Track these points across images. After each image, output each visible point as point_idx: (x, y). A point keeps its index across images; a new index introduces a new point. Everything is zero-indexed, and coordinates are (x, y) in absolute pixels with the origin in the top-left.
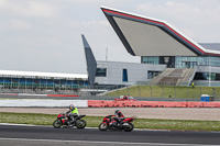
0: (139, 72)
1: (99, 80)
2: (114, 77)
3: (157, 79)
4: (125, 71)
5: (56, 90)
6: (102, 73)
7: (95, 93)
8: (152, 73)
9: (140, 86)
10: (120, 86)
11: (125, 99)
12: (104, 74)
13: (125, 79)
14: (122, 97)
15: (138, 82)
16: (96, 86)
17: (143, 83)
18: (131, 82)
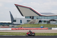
0: (24, 20)
1: (14, 23)
2: (18, 22)
3: (29, 22)
4: (21, 20)
5: (3, 26)
6: (15, 21)
7: (13, 26)
8: (28, 21)
9: (25, 24)
10: (20, 24)
11: (21, 28)
12: (16, 21)
13: (21, 22)
14: (20, 27)
15: (24, 23)
16: (14, 24)
17: (26, 23)
18: (23, 23)
